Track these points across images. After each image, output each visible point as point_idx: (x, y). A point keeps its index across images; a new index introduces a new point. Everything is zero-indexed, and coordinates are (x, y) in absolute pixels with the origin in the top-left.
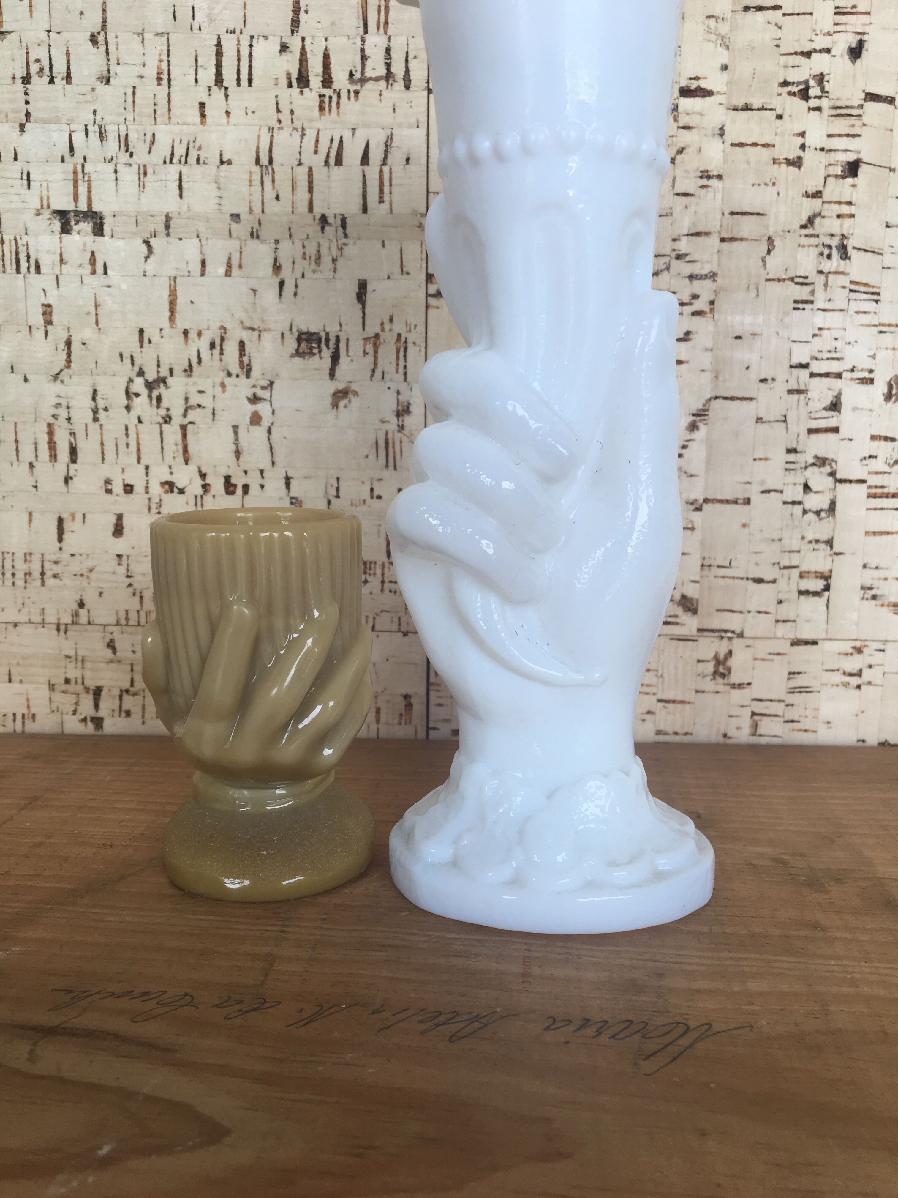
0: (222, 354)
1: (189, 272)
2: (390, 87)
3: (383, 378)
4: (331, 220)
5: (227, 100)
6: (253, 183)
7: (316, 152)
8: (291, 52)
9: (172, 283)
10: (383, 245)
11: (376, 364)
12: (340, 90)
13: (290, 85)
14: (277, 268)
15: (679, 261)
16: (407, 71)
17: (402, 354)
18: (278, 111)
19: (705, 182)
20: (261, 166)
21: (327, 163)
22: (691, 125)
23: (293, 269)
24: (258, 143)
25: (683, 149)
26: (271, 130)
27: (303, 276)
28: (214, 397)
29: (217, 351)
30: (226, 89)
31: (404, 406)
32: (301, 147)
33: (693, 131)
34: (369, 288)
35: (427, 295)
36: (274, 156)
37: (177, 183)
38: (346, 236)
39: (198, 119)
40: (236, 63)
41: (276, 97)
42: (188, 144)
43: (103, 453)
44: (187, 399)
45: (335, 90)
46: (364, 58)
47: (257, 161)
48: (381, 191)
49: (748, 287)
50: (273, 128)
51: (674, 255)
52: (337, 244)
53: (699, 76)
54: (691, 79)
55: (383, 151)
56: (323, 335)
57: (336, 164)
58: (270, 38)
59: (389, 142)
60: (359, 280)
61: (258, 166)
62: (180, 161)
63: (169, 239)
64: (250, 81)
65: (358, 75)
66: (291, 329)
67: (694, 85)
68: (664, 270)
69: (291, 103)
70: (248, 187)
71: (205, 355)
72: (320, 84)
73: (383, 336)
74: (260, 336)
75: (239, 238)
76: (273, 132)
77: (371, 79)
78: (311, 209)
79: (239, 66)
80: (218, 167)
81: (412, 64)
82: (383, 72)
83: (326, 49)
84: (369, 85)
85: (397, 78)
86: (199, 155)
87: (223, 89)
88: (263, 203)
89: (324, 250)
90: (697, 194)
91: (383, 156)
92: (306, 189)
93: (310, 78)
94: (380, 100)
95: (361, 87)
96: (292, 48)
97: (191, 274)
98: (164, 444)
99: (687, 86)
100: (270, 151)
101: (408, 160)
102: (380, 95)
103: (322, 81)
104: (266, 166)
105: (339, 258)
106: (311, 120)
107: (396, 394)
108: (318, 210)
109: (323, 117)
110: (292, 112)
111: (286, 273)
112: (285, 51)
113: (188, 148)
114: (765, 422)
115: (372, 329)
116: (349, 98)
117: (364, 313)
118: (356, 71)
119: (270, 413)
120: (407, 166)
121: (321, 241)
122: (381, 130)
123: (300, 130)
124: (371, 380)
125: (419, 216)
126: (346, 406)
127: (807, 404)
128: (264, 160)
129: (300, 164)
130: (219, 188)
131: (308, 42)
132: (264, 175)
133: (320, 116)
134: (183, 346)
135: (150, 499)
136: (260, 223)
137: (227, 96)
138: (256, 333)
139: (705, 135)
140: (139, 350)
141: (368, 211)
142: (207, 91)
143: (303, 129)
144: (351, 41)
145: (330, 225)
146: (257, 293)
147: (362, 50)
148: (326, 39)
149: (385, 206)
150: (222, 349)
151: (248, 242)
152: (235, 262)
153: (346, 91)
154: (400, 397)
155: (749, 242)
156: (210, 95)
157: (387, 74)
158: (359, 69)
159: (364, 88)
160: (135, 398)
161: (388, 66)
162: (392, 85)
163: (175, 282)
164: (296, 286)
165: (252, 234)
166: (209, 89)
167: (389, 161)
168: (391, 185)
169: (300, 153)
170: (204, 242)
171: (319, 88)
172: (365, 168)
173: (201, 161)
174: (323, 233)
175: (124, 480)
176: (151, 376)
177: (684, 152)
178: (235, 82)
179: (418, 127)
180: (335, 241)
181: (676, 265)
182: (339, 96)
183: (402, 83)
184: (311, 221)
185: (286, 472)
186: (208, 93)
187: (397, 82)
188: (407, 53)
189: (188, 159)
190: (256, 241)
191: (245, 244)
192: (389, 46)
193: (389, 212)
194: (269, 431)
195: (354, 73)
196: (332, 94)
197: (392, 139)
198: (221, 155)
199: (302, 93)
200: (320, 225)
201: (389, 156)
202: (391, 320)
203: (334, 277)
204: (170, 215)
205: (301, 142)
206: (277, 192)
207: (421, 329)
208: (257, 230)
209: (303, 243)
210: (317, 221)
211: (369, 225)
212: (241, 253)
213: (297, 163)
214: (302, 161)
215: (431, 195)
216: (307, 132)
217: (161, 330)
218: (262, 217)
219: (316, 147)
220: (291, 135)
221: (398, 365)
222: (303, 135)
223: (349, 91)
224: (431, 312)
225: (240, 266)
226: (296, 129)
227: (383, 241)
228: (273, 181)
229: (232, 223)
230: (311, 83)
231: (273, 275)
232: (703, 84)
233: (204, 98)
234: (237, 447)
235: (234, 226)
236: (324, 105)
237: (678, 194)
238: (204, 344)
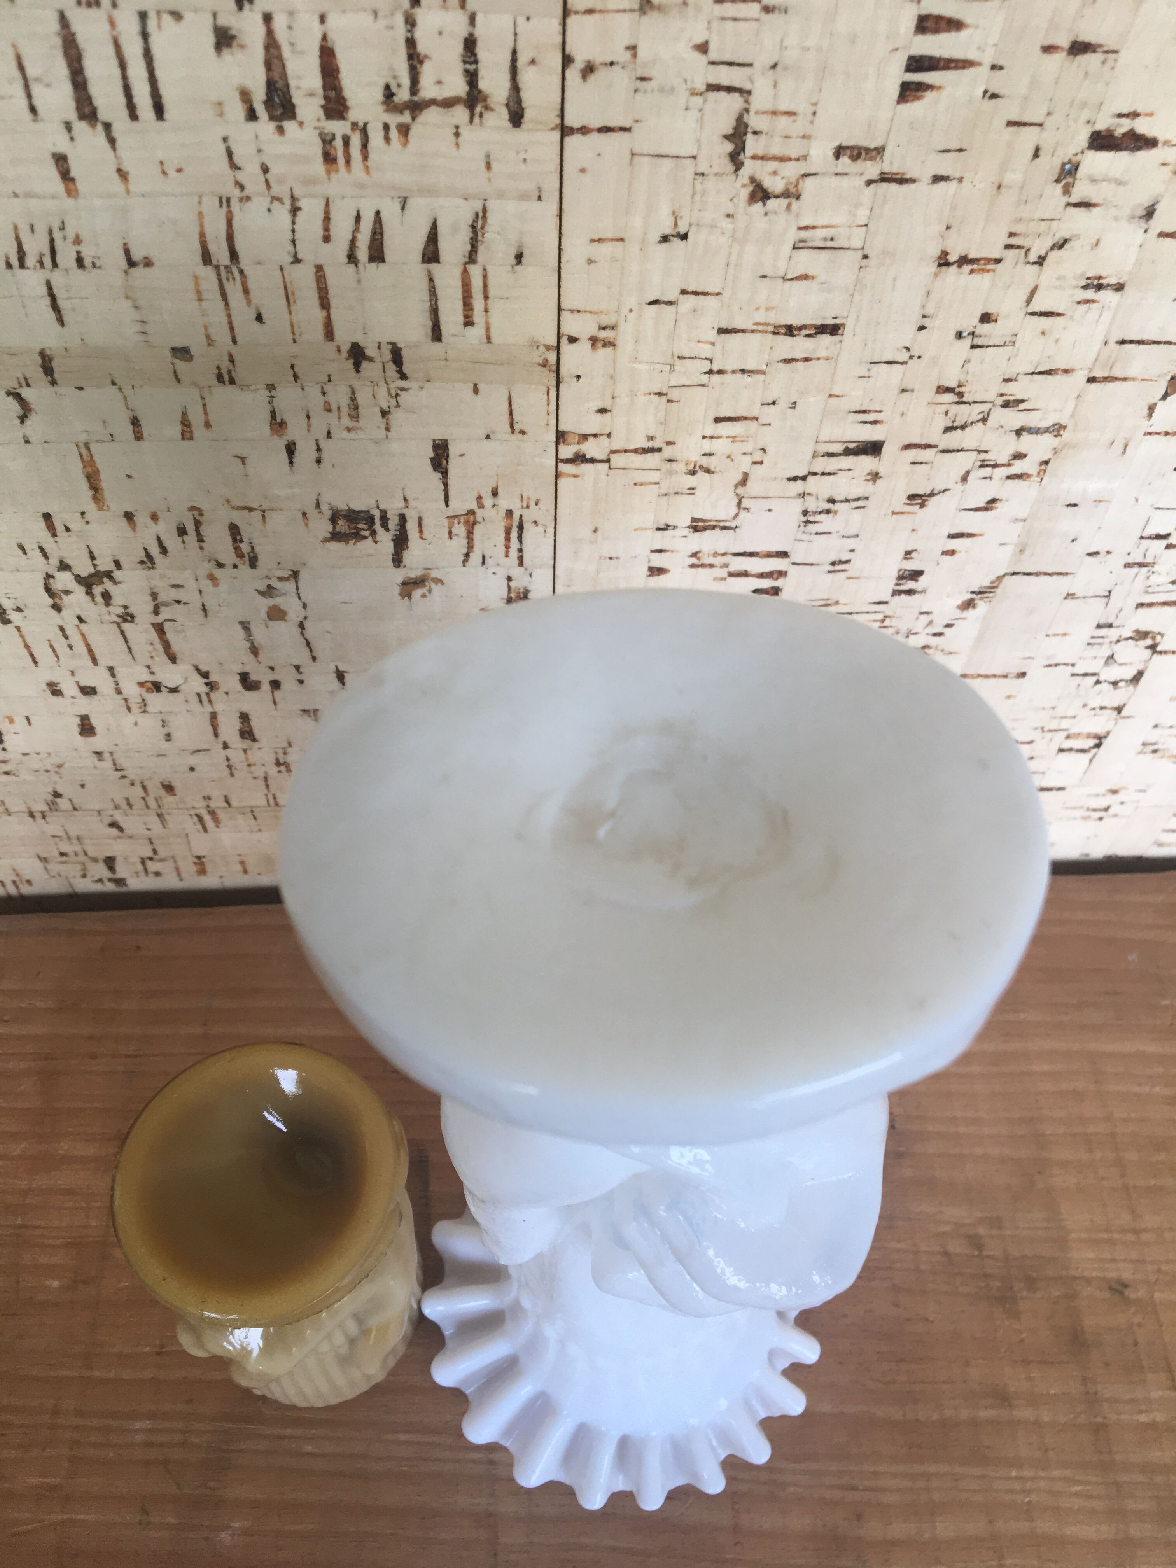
0: (200, 540)
1: (112, 435)
2: (477, 120)
3: (483, 563)
4: (370, 352)
5: (114, 148)
6: (205, 295)
7: (327, 239)
8: (242, 47)
9: (84, 451)
10: (476, 390)
11: (470, 547)
12: (365, 124)
13: (252, 115)
14: (278, 424)
15: (1007, 410)
16: (515, 88)
17: (514, 534)
18: (234, 166)
19: (1090, 294)
20: (217, 267)
21: (352, 258)
22: (1093, 201)
23: (309, 426)
24: (202, 226)
25: (1066, 241)
26: (225, 201)
27: (329, 435)
28: (200, 591)
29: (191, 537)
30: (107, 127)
31: (519, 593)
32: (293, 231)
33: (1095, 211)
34: (453, 450)
35: (558, 460)
36: (239, 247)
37: (47, 301)
38: (403, 377)
39: (59, 186)
40: (117, 72)
41: (225, 139)
42: (50, 232)
43: (32, 655)
44: (154, 596)
45: (354, 125)
46: (415, 59)
47: (206, 258)
48: (467, 305)
49: (1112, 443)
50: (228, 200)
51: (1000, 401)
52: (389, 389)
53: (1139, 111)
54: (1120, 116)
55: (467, 239)
56: (377, 514)
57: (372, 259)
58: (188, 16)
59: (480, 223)
60: (434, 441)
61: (209, 268)
62: (41, 263)
63: (56, 388)
64: (159, 110)
65: (403, 95)
66: (318, 505)
67: (1123, 127)
68: (978, 421)
69: (259, 151)
70: (197, 303)
71: (172, 542)
72: (321, 113)
73: (480, 513)
74: (263, 517)
75: (195, 384)
76: (229, 206)
77: (433, 102)
78: (329, 334)
79: (125, 77)
80: (126, 272)
81: (527, 77)
82: (460, 88)
83: (325, 38)
84: (431, 115)
85: (491, 102)
86: (78, 252)
87: (100, 127)
88: (232, 328)
89: (363, 398)
90: (1069, 313)
91: (469, 247)
92: (317, 303)
93: (295, 101)
94: (457, 145)
95: (414, 119)
96: (244, 39)
97: (116, 438)
98: (131, 643)
99: (1108, 130)
100: (230, 238)
101: (519, 257)
102: (457, 134)
103: (322, 107)
104: (226, 267)
105: (393, 410)
106: (309, 181)
107: (506, 582)
108: (344, 337)
109: (333, 175)
110: (265, 170)
111: (295, 431)
112: (229, 45)
113: (52, 241)
114: (1077, 598)
115: (461, 503)
116: (387, 139)
117: (446, 485)
118: (399, 86)
119: (301, 608)
120: (518, 268)
121: (357, 384)
122: (462, 202)
123: (288, 202)
124: (464, 566)
125: (542, 348)
126: (424, 596)
127: (1148, 578)
128: (221, 255)
129: (297, 260)
130: (136, 307)
131: (280, 23)
132: (224, 281)
133: (328, 172)
134: (130, 533)
135: (126, 700)
136: (232, 361)
137: (112, 141)
138: (257, 515)
139: (1116, 219)
140: (52, 540)
141: (444, 339)
142: (65, 131)
143: (293, 198)
144: (382, 23)
145: (371, 360)
146: (246, 461)
147: (411, 43)
148: (323, 19)
149: (476, 333)
150: (199, 534)
151: (214, 390)
152: (196, 418)
153: (381, 126)
154: (512, 584)
155: (1136, 382)
156: (72, 139)
157: (468, 94)
158: (406, 81)
159: (419, 120)
160: (63, 596)
161: (472, 78)
162: (481, 116)
163: (88, 449)
164: (319, 450)
165: (220, 378)
166: (68, 126)
167: (481, 257)
168: (486, 297)
169: (293, 242)
170: (128, 391)
171: (319, 120)
172: (433, 266)
173: (87, 262)
174: (358, 371)
175: (77, 683)
176: (85, 569)
177: (1066, 246)
178: (125, 113)
179: (540, 198)
180: (382, 383)
181: (1000, 416)
182: (364, 132)
183: (505, 113)
184: (333, 354)
185: (336, 667)
186: (67, 136)
187: (492, 110)
188: (514, 52)
189: (58, 258)
190: (229, 388)
191: (211, 393)
192: (471, 35)
193: (485, 340)
194: (301, 626)
195: (394, 89)
196: (348, 131)
197: (484, 217)
198: (127, 252)
199: (281, 130)
200: (352, 361)
201: (481, 249)
202: (495, 493)
203: (387, 436)
204: (48, 352)
205: (294, 223)
206: (257, 309)
207: (547, 504)
208: (229, 372)
209: (322, 388)
210: (345, 354)
211: (446, 359)
212: (204, 405)
213: (291, 259)
214: (299, 257)
215: (565, 315)
216: (303, 203)
217: (83, 513)
218: (234, 350)
219: (327, 229)
220: (269, 210)
221: (507, 547)
222: (295, 210)
223: (386, 127)
224: (562, 482)
225: (208, 425)
226: (280, 200)
227: (475, 385)
228: (246, 291)
229: (176, 361)
230: (300, 112)
231: (272, 435)
232: (1142, 127)
233: (62, 145)
234: (252, 643)
235: (181, 365)
236: (332, 152)
237: (1033, 314)
238: (166, 529)
